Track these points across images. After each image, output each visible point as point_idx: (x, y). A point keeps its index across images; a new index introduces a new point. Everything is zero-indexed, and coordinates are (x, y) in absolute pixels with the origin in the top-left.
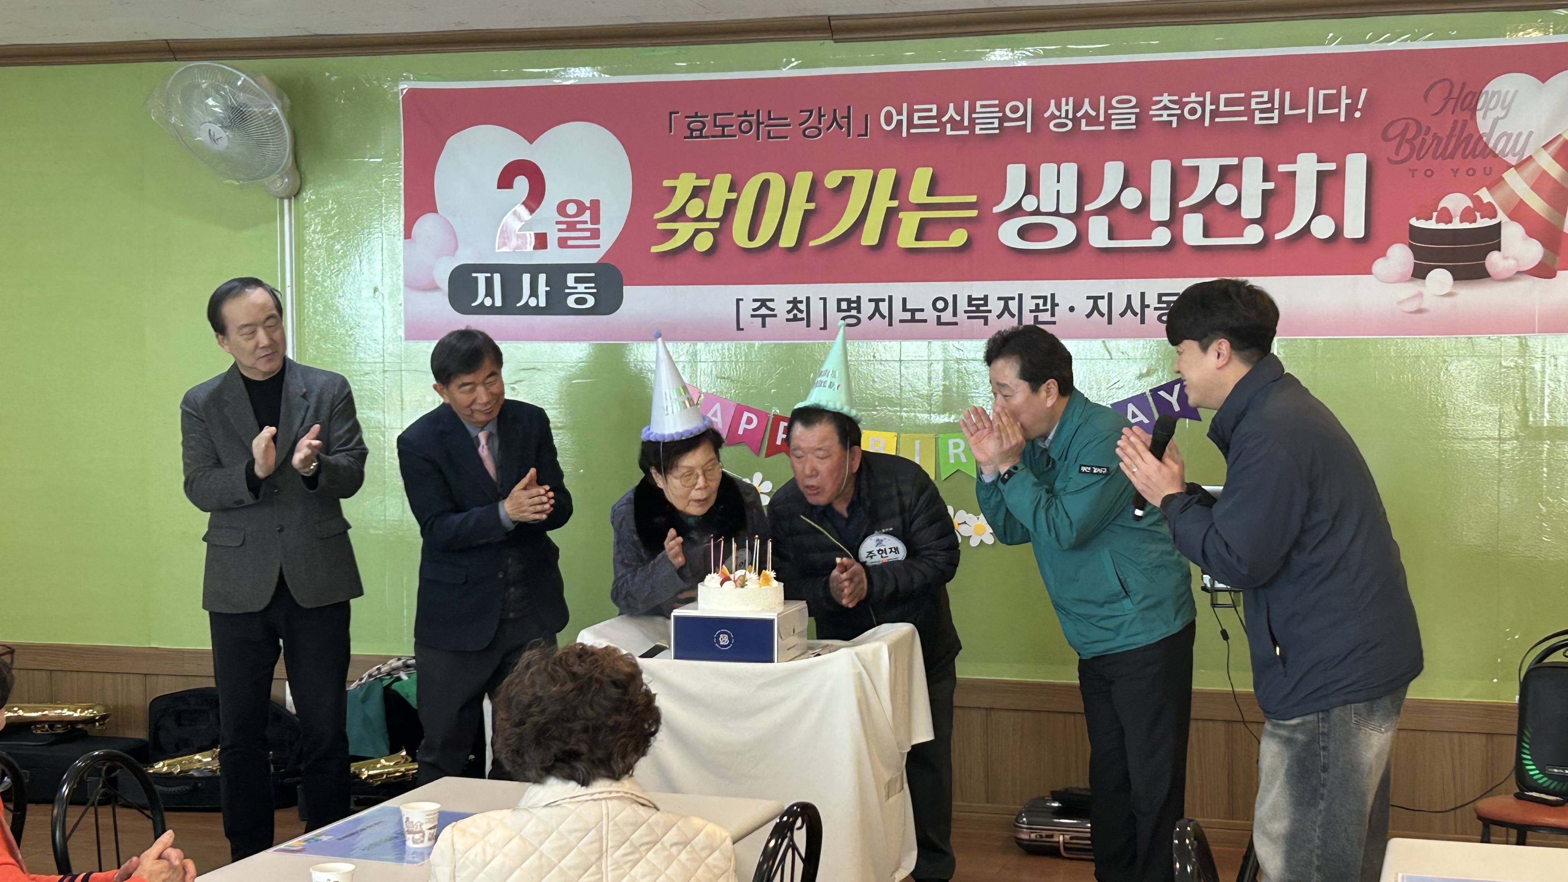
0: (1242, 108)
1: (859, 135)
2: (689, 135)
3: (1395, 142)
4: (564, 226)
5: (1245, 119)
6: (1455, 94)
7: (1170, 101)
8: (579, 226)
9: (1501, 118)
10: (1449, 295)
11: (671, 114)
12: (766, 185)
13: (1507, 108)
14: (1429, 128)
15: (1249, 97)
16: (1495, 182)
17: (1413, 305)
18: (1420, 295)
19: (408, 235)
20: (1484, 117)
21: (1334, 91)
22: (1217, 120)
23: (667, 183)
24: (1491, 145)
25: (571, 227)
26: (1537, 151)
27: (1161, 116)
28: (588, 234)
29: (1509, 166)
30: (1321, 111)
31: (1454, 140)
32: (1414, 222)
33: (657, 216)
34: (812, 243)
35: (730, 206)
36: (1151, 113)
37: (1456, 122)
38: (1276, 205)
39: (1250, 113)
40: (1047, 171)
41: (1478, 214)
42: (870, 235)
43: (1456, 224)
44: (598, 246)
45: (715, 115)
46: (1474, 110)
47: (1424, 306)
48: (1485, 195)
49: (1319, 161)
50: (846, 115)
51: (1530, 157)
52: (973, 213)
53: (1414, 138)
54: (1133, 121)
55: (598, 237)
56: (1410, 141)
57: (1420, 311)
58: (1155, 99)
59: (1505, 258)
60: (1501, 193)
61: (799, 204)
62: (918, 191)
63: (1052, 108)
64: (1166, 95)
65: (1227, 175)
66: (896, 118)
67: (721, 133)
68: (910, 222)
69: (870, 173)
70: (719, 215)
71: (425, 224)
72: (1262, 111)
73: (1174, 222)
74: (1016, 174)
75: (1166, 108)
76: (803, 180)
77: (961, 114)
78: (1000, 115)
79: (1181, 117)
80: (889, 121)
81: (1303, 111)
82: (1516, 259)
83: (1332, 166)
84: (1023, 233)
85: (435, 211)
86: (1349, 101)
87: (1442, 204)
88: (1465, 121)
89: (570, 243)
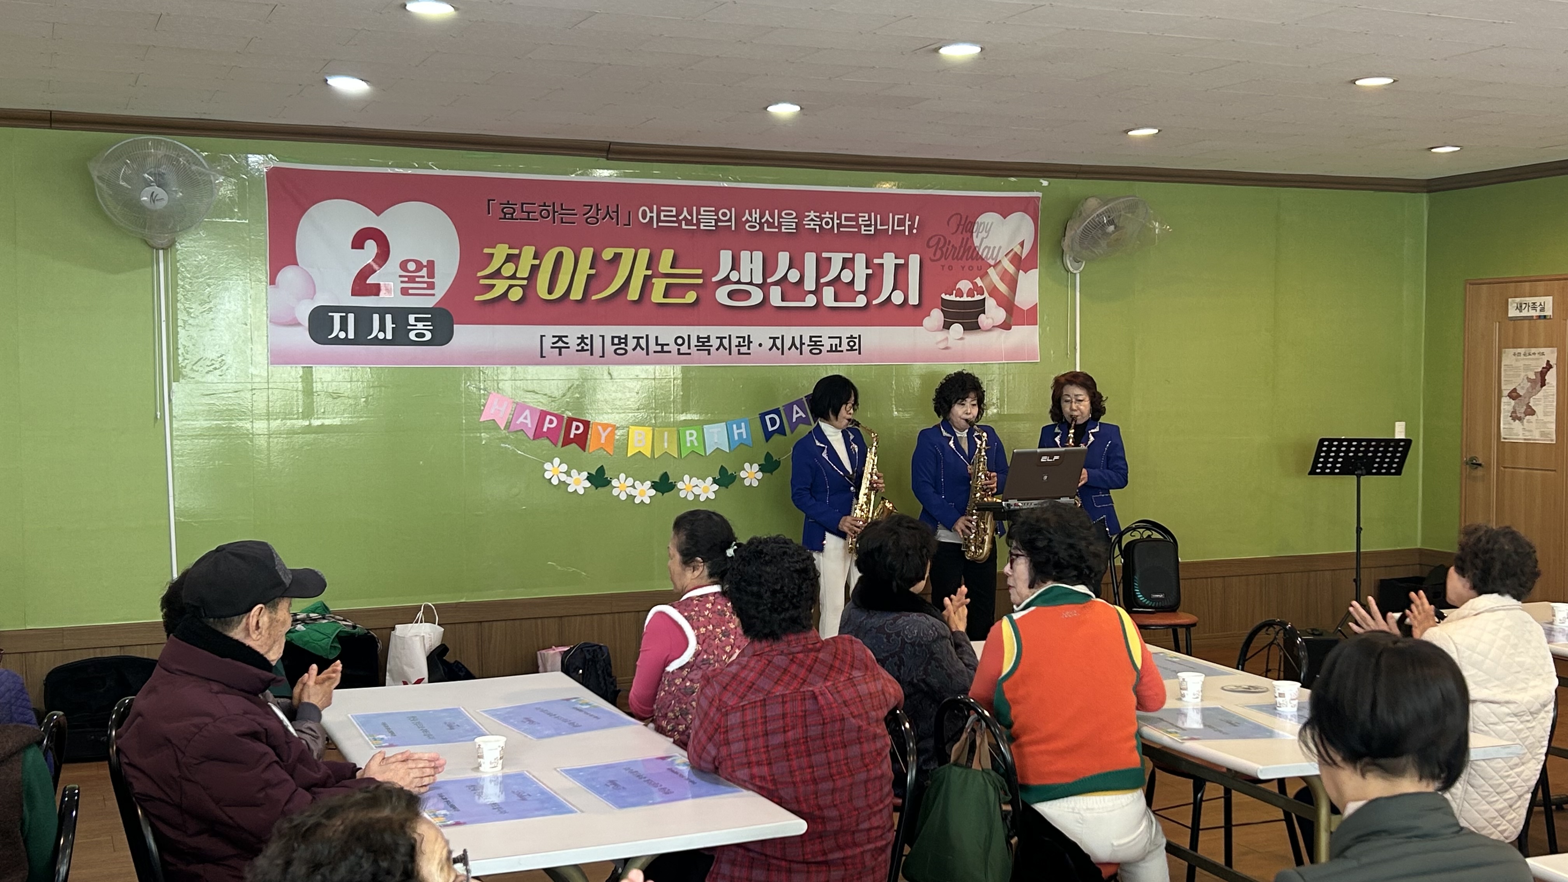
0: (854, 223)
1: (625, 225)
2: (503, 217)
3: (934, 248)
4: (406, 279)
5: (856, 230)
6: (963, 223)
7: (815, 216)
8: (417, 279)
9: (986, 237)
10: (962, 339)
11: (489, 201)
12: (560, 256)
13: (988, 232)
14: (950, 242)
15: (858, 217)
16: (984, 275)
17: (942, 345)
18: (947, 339)
19: (272, 282)
20: (977, 237)
21: (902, 217)
22: (841, 229)
23: (486, 251)
24: (980, 253)
25: (412, 280)
26: (1003, 258)
27: (810, 225)
28: (425, 285)
29: (990, 266)
30: (896, 228)
31: (962, 249)
32: (943, 296)
33: (479, 274)
34: (594, 298)
35: (535, 269)
36: (804, 222)
37: (963, 239)
38: (872, 282)
39: (859, 227)
40: (745, 255)
41: (975, 293)
42: (633, 294)
43: (965, 298)
44: (433, 295)
45: (522, 204)
46: (972, 232)
47: (949, 345)
48: (978, 281)
49: (896, 258)
50: (615, 210)
51: (1000, 261)
52: (700, 281)
53: (944, 246)
54: (794, 227)
55: (433, 288)
56: (941, 249)
57: (947, 348)
58: (807, 214)
59: (987, 318)
60: (987, 281)
61: (584, 269)
62: (664, 266)
63: (747, 216)
64: (812, 212)
65: (847, 263)
66: (649, 215)
67: (526, 217)
68: (659, 285)
69: (633, 251)
70: (526, 275)
71: (287, 274)
72: (865, 226)
73: (817, 292)
74: (726, 257)
75: (812, 220)
76: (587, 254)
77: (691, 215)
78: (716, 217)
79: (820, 226)
80: (644, 217)
81: (887, 227)
82: (993, 319)
83: (902, 261)
84: (731, 295)
85: (296, 264)
86: (910, 223)
87: (957, 287)
88: (968, 239)
89: (411, 291)
